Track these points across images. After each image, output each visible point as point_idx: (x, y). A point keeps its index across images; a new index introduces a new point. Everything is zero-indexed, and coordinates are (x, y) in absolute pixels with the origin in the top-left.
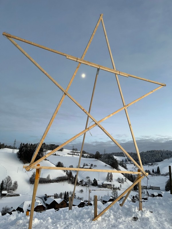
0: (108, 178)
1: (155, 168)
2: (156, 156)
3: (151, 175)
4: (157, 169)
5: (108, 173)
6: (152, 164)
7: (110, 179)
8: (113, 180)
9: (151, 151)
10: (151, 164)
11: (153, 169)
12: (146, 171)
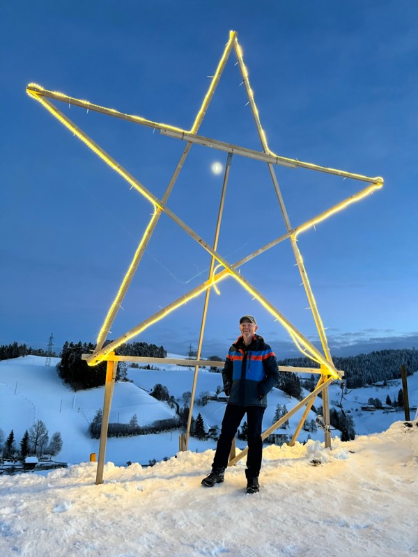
2: (395, 364)
3: (382, 411)
4: (397, 397)
6: (385, 384)
8: (289, 426)
9: (383, 353)
10: (381, 383)
11: (388, 397)
12: (371, 401)
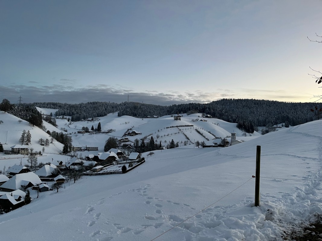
0: (23, 140)
1: (95, 124)
2: (99, 109)
3: (89, 133)
4: (97, 126)
5: (23, 133)
6: (92, 120)
7: (26, 141)
8: (31, 142)
9: (94, 103)
10: (90, 119)
11: (93, 126)
12: (83, 128)
